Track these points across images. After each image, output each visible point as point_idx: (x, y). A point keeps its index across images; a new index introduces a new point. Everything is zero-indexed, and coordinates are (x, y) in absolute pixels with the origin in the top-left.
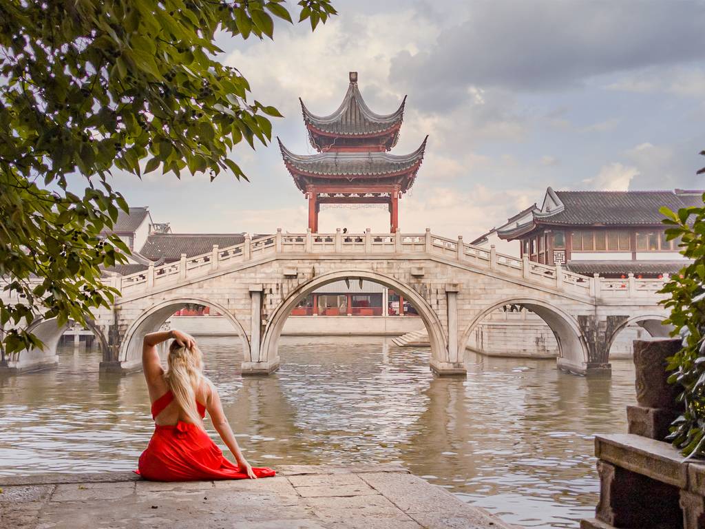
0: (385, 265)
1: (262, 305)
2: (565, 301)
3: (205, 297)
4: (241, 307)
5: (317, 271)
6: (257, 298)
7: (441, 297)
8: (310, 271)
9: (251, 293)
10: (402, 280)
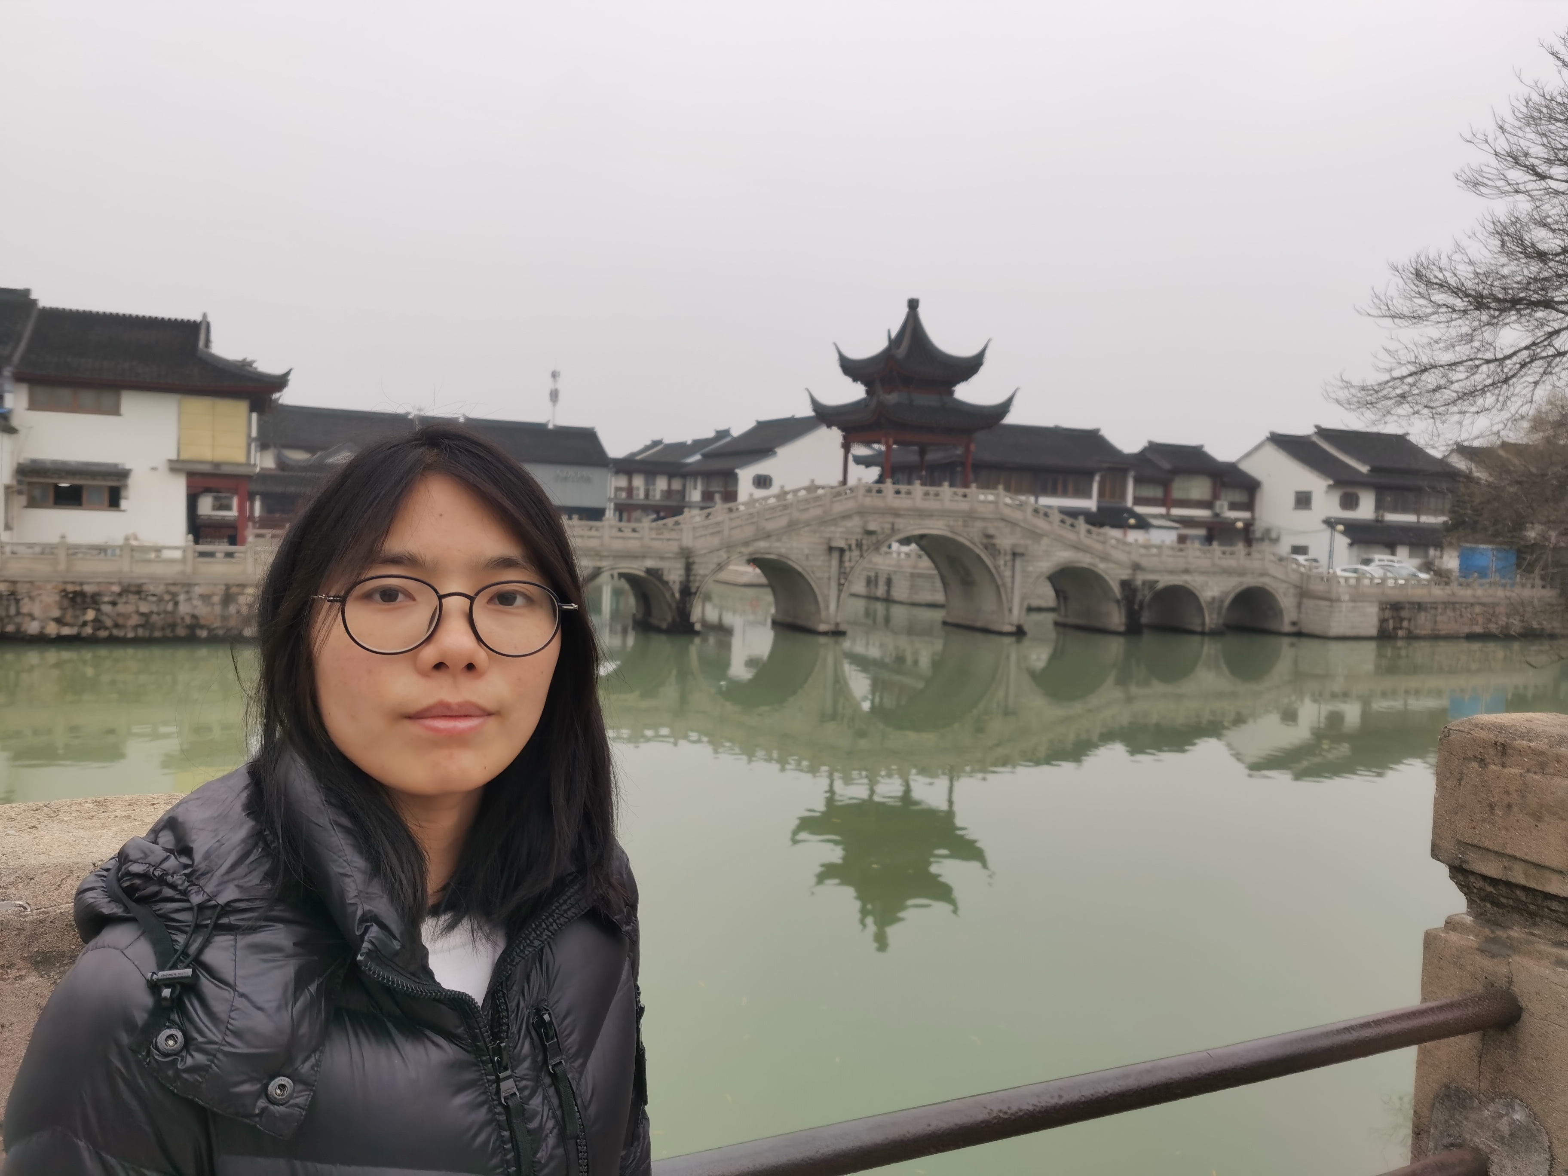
0: (960, 523)
1: (841, 561)
2: (1111, 565)
3: (783, 551)
4: (819, 563)
5: (896, 527)
6: (836, 555)
7: (1009, 558)
8: (889, 526)
9: (831, 549)
10: (976, 540)
